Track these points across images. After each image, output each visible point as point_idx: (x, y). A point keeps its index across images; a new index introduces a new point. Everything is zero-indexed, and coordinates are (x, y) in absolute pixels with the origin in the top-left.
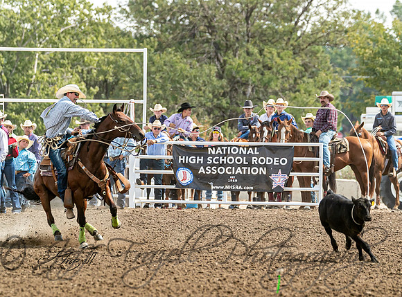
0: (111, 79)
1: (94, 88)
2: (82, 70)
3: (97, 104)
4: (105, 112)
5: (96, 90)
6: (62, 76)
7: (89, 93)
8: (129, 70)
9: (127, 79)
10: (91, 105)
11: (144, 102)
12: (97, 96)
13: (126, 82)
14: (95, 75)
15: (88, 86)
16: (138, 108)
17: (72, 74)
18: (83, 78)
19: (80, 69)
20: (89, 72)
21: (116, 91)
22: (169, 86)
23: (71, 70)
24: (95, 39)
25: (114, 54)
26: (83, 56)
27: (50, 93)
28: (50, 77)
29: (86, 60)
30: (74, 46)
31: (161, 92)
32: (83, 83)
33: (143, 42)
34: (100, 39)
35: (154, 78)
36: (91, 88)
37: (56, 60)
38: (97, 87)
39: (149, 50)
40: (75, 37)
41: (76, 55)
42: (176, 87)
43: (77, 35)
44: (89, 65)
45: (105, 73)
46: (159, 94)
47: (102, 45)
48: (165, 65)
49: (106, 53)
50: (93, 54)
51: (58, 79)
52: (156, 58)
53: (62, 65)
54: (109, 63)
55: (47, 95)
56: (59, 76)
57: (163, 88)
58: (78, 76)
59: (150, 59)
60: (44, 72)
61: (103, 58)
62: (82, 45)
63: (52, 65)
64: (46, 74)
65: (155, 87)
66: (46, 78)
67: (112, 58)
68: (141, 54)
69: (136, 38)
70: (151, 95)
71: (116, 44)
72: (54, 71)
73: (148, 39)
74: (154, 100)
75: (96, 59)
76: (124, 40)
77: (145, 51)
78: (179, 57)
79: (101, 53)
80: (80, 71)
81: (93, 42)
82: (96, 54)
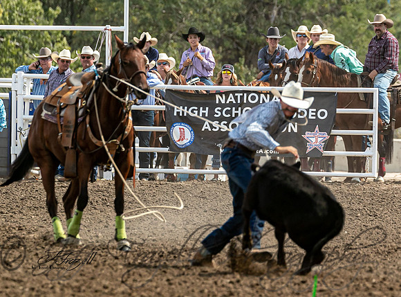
1: (54, 9)
3: (58, 32)
4: (70, 44)
5: (56, 12)
7: (47, 16)
10: (50, 33)
11: (125, 29)
12: (59, 21)
15: (46, 6)
21: (86, 13)
22: (161, 6)
31: (148, 15)
32: (38, 2)
36: (51, 9)
38: (58, 8)
42: (171, 9)
46: (146, 18)
57: (151, 9)
65: (141, 8)
70: (135, 18)
74: (139, 26)
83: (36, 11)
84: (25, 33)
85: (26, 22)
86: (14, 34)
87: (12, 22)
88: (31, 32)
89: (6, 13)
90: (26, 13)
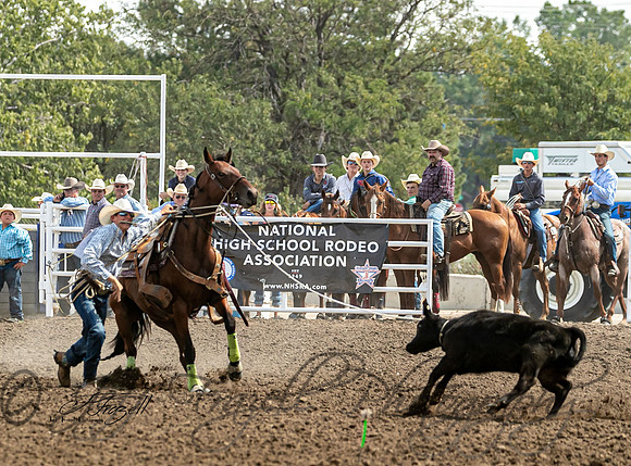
0: (111, 121)
1: (86, 135)
2: (68, 107)
3: (90, 159)
4: (102, 172)
5: (88, 138)
6: (37, 117)
7: (78, 143)
8: (139, 108)
9: (137, 121)
10: (81, 160)
11: (161, 156)
12: (91, 147)
13: (134, 126)
14: (87, 114)
15: (77, 132)
16: (153, 166)
17: (52, 114)
18: (69, 119)
19: (64, 105)
20: (78, 110)
21: (119, 139)
22: (200, 132)
23: (51, 108)
24: (87, 60)
25: (117, 83)
26: (70, 87)
27: (18, 141)
28: (18, 118)
29: (74, 91)
30: (56, 71)
31: (186, 141)
32: (68, 127)
33: (160, 65)
34: (95, 60)
35: (177, 120)
36: (82, 135)
37: (28, 92)
38: (90, 133)
39: (169, 78)
40: (57, 58)
41: (59, 84)
42: (210, 134)
43: (60, 54)
44: (79, 100)
45: (102, 112)
46: (185, 144)
47: (97, 70)
48: (193, 100)
49: (105, 82)
50: (85, 83)
51: (30, 121)
52: (180, 89)
53: (38, 100)
54: (108, 97)
55: (14, 145)
56: (33, 116)
57: (190, 135)
58: (61, 117)
59: (170, 91)
60: (10, 110)
61: (99, 89)
62: (67, 70)
63: (21, 100)
64: (12, 113)
65: (178, 134)
66: (12, 118)
67: (113, 90)
68: (157, 84)
69: (150, 58)
70: (172, 145)
71: (119, 68)
72: (24, 109)
73: (168, 61)
74: (177, 153)
75: (90, 90)
76: (131, 63)
77: (162, 78)
78: (214, 88)
79: (97, 81)
80: (65, 109)
81: (85, 64)
82: (89, 83)
83: (66, 137)
84: (55, 160)
85: (56, 148)
86: (43, 162)
87: (40, 149)
88: (61, 159)
89: (34, 139)
90: (56, 139)
